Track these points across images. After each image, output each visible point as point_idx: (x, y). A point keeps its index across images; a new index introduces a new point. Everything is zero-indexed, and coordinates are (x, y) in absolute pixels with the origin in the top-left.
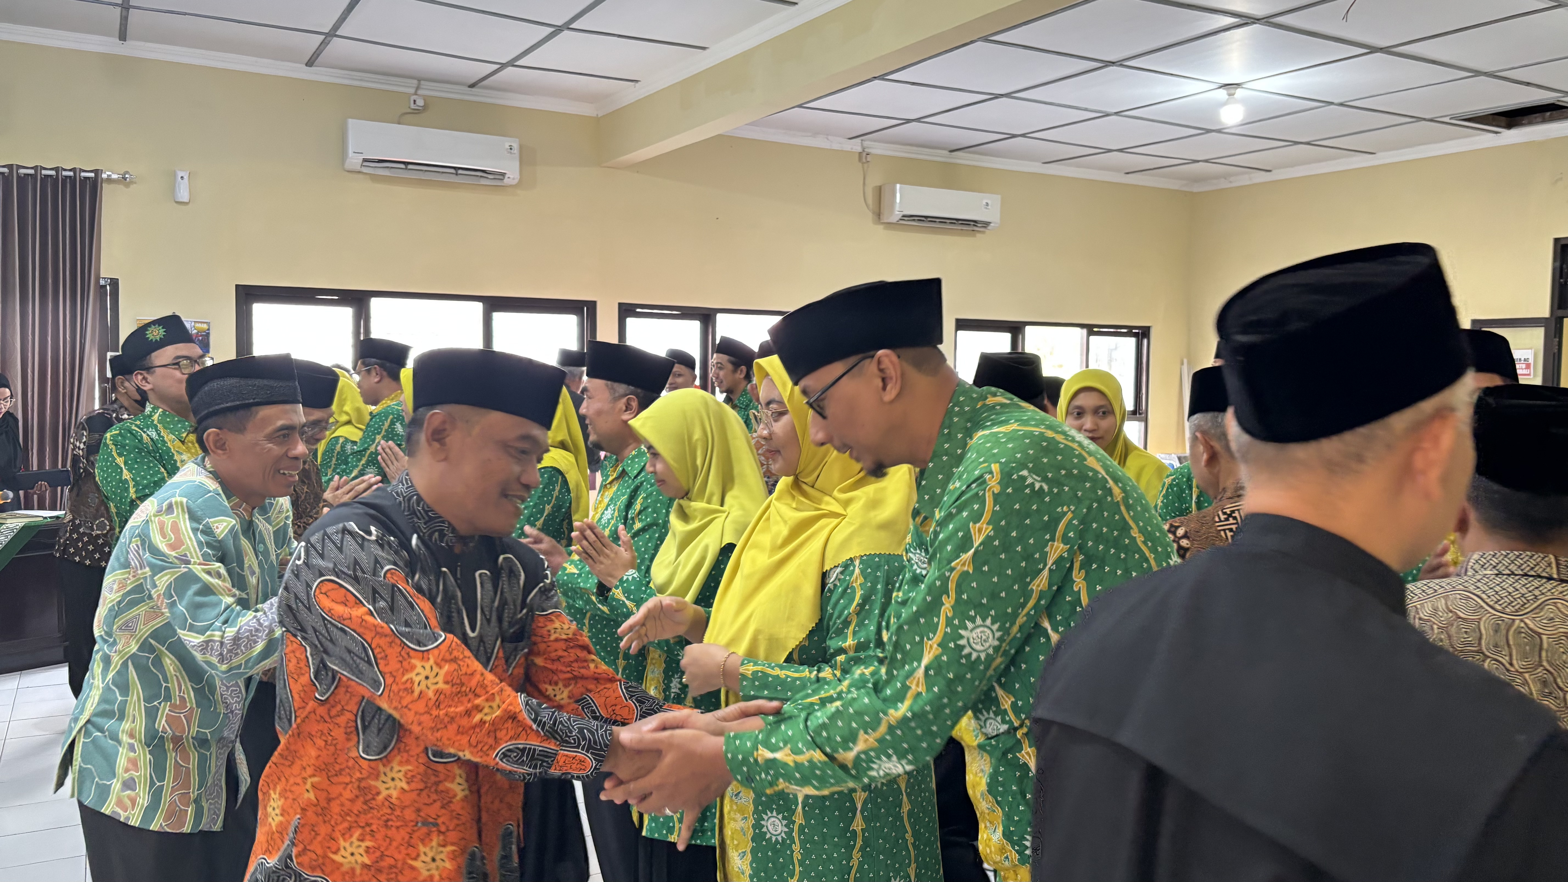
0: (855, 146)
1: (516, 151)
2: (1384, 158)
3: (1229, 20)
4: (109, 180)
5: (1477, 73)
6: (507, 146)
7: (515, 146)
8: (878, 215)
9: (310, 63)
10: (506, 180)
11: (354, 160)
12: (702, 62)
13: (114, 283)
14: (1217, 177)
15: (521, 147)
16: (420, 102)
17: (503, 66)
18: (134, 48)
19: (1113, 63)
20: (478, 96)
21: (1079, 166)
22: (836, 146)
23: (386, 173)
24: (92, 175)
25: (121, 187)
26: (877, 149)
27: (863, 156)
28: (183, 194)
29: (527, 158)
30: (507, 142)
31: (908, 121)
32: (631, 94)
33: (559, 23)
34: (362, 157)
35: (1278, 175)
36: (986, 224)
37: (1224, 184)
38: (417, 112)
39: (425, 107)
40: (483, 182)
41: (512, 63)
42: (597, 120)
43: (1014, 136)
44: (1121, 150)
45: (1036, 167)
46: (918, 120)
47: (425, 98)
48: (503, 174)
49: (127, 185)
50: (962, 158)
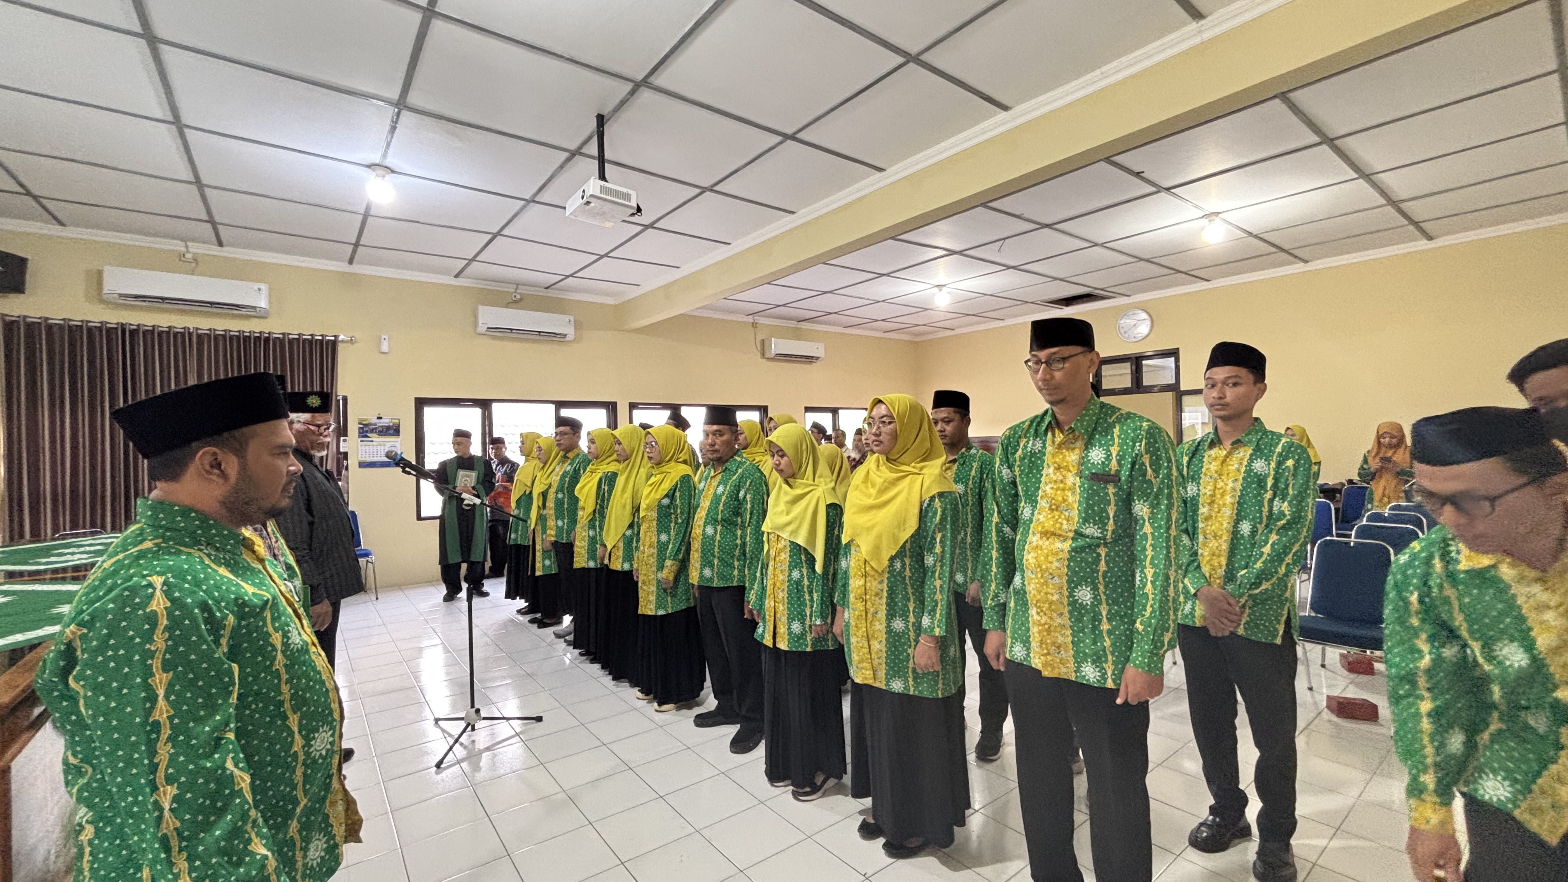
0: (750, 319)
1: (572, 322)
2: (1009, 322)
3: (941, 253)
4: (343, 341)
5: (1055, 279)
6: (567, 320)
7: (572, 320)
8: (763, 355)
9: (457, 276)
10: (568, 339)
11: (482, 329)
12: (676, 275)
13: (345, 399)
14: (928, 333)
15: (575, 321)
16: (518, 297)
17: (567, 277)
18: (356, 268)
19: (884, 275)
20: (551, 293)
21: (864, 329)
22: (740, 320)
23: (501, 334)
24: (333, 338)
25: (349, 344)
26: (762, 320)
27: (754, 325)
28: (385, 347)
29: (578, 326)
30: (567, 318)
31: (779, 306)
32: (634, 292)
33: (602, 254)
34: (486, 326)
35: (958, 331)
36: (817, 358)
37: (930, 337)
38: (516, 302)
39: (521, 299)
40: (554, 339)
41: (572, 275)
42: (616, 306)
43: (830, 313)
44: (883, 320)
45: (840, 330)
46: (783, 305)
47: (520, 294)
48: (566, 335)
49: (353, 344)
50: (805, 325)
